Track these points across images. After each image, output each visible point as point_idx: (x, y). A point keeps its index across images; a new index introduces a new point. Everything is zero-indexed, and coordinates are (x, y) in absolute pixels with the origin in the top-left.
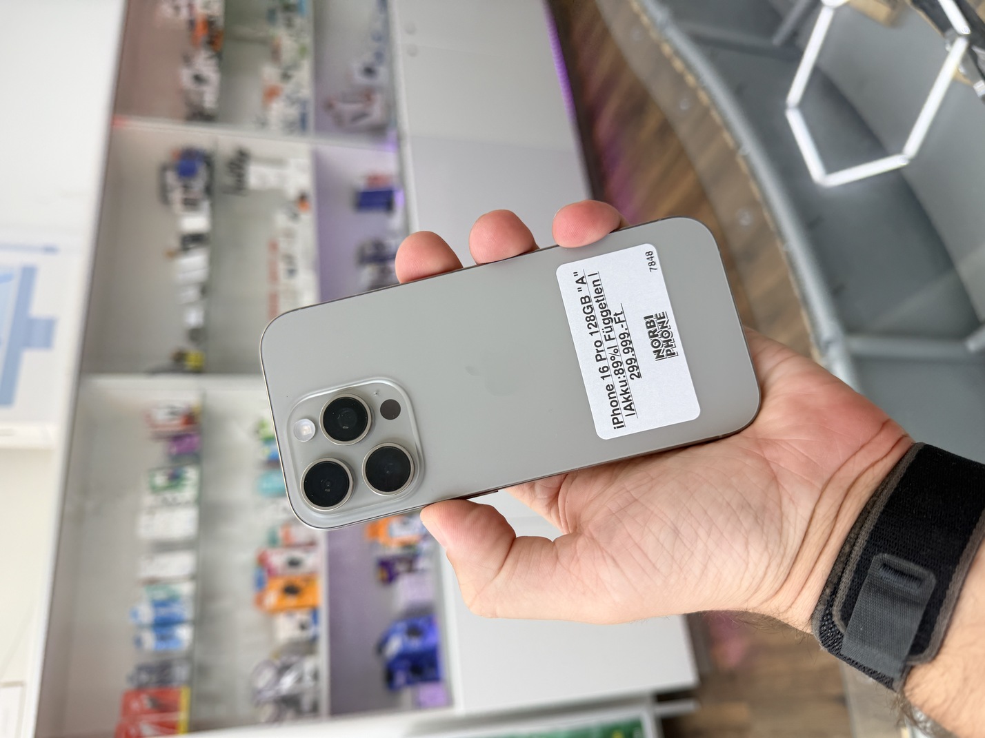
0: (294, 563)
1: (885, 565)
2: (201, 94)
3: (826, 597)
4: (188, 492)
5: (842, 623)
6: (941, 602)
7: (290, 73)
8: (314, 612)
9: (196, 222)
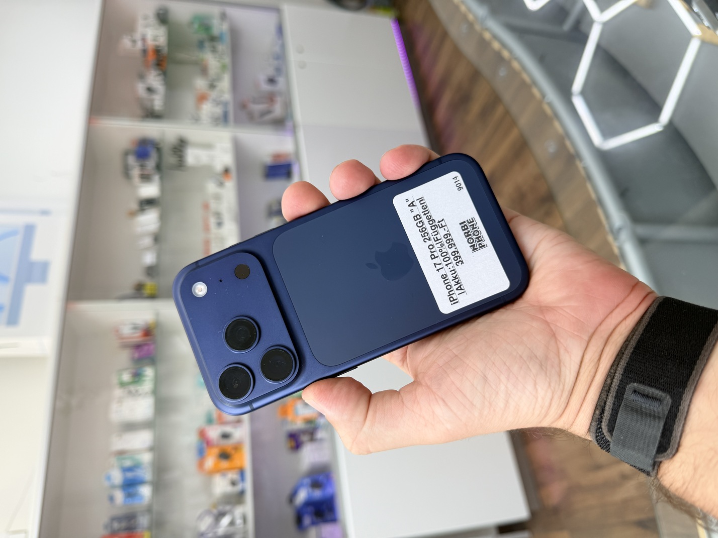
0: (225, 436)
1: (635, 391)
2: (152, 100)
3: (597, 416)
4: (147, 385)
5: (609, 434)
6: (676, 416)
7: (215, 83)
8: (242, 472)
9: (150, 190)
